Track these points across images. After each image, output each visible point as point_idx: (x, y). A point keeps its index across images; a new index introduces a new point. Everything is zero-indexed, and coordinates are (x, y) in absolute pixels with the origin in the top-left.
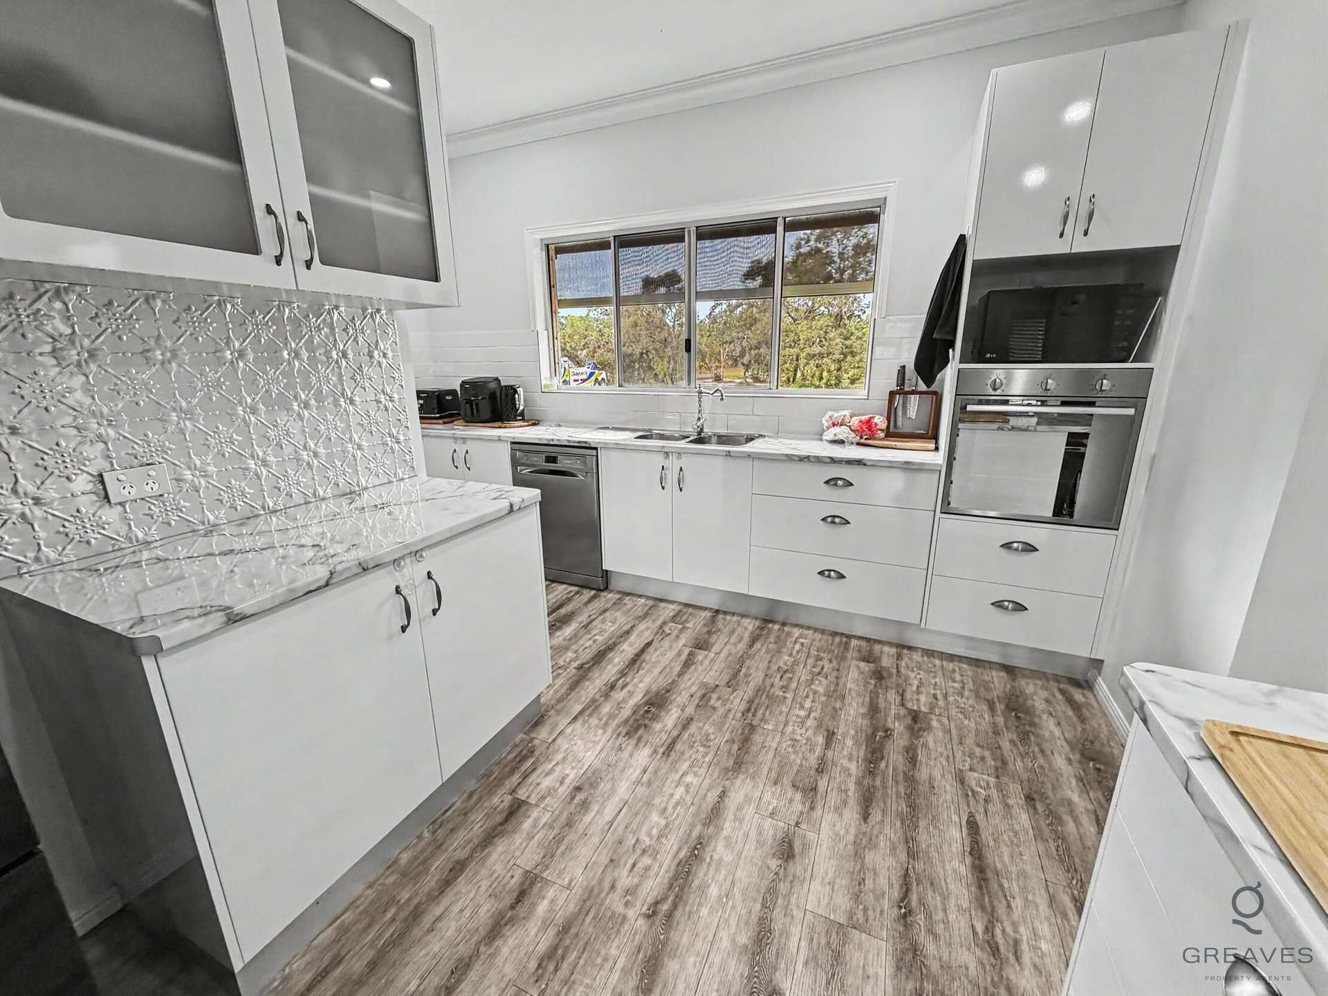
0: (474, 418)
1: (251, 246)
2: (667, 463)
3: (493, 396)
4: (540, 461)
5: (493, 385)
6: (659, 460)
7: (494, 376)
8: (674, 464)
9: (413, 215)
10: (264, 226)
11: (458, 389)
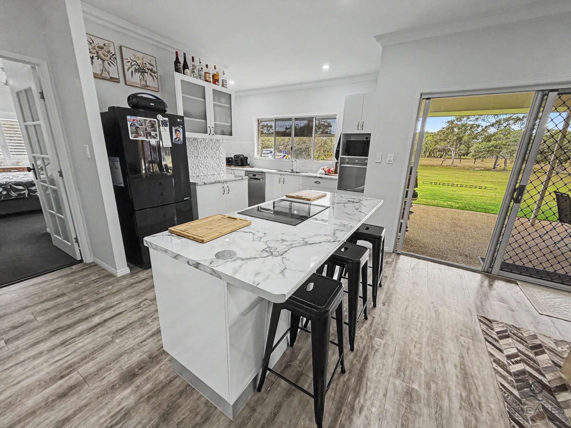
0: (237, 165)
1: (206, 132)
2: (281, 177)
3: (242, 159)
4: (252, 176)
5: (242, 157)
6: (279, 176)
7: (242, 154)
8: (282, 177)
9: (229, 124)
10: (208, 129)
11: (233, 157)
